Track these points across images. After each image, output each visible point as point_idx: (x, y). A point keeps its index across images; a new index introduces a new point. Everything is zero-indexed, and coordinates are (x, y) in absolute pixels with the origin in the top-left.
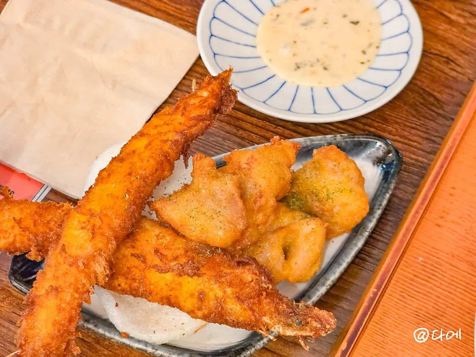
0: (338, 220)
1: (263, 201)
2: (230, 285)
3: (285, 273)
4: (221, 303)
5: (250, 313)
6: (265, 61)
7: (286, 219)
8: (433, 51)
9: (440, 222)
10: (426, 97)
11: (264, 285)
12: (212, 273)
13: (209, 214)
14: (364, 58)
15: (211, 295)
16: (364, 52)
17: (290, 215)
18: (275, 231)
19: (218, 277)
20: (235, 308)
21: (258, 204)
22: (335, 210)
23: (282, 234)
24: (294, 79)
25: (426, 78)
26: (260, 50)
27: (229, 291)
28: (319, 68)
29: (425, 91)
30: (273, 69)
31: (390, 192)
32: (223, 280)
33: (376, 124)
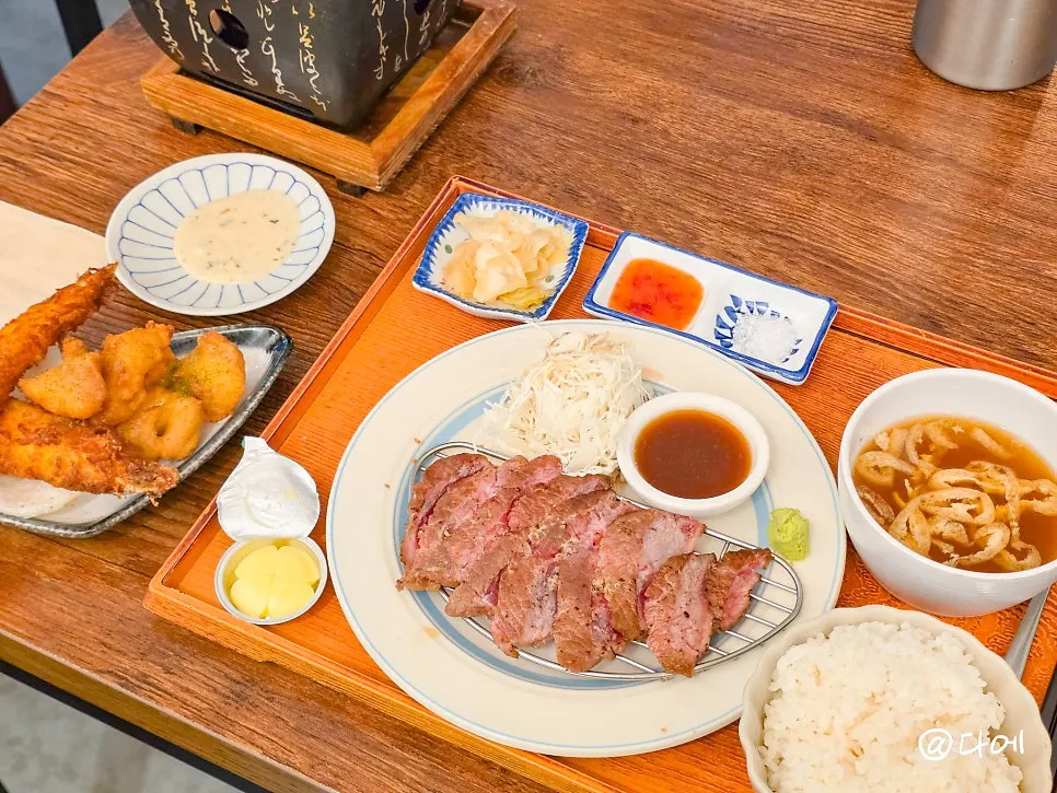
0: (218, 401)
1: (126, 377)
2: (85, 450)
3: (156, 449)
4: (77, 469)
5: (103, 474)
6: (179, 261)
7: (162, 399)
8: (357, 247)
9: (331, 404)
10: (342, 290)
11: (114, 447)
12: (69, 440)
13: (68, 387)
14: (277, 255)
15: (68, 460)
16: (279, 249)
17: (167, 395)
18: (149, 410)
19: (74, 445)
20: (91, 473)
21: (121, 379)
22: (214, 391)
23: (154, 412)
24: (205, 278)
25: (345, 273)
26: (176, 252)
27: (84, 456)
28: (231, 266)
29: (341, 285)
30: (186, 269)
31: (276, 375)
32: (80, 446)
33: (286, 318)
